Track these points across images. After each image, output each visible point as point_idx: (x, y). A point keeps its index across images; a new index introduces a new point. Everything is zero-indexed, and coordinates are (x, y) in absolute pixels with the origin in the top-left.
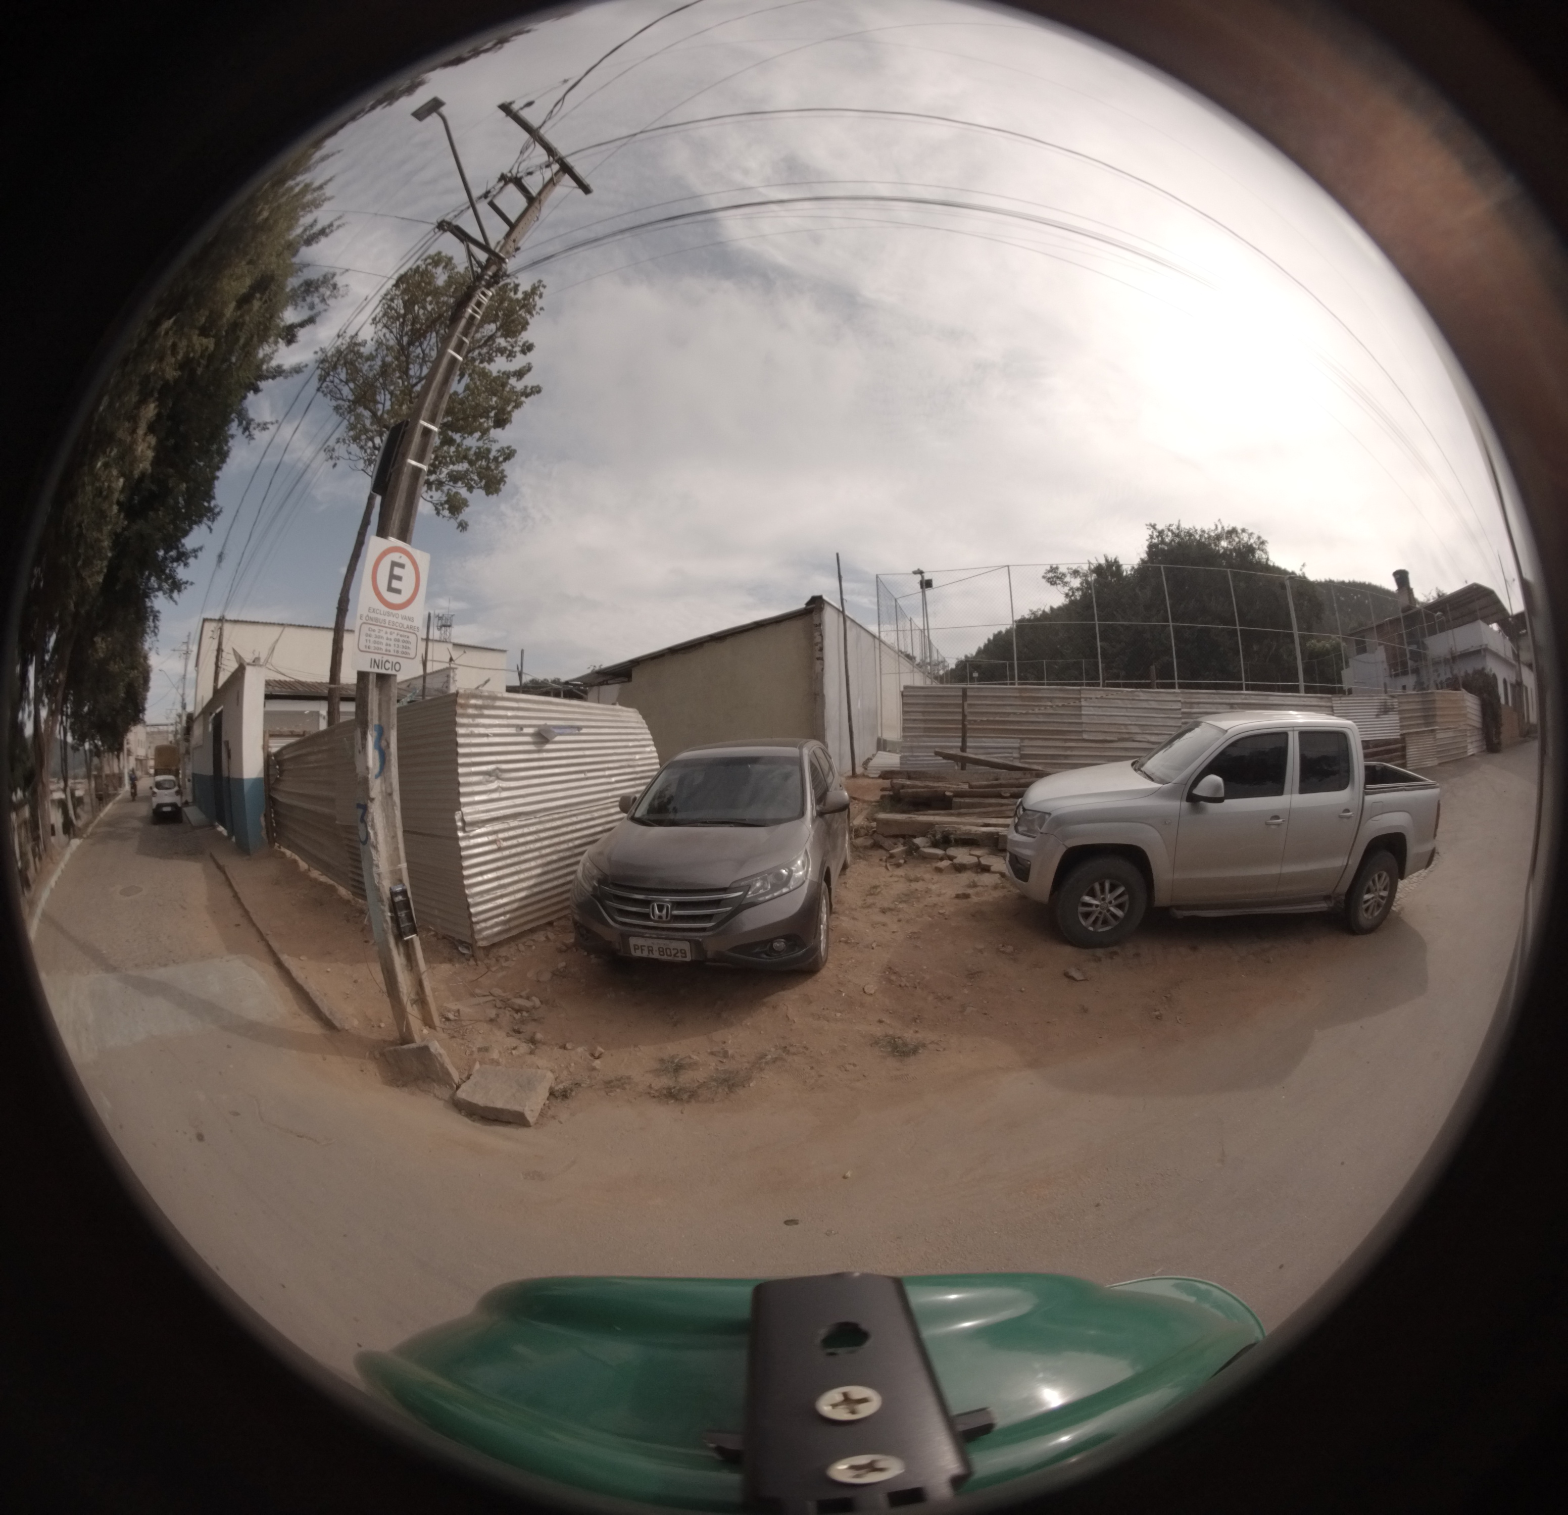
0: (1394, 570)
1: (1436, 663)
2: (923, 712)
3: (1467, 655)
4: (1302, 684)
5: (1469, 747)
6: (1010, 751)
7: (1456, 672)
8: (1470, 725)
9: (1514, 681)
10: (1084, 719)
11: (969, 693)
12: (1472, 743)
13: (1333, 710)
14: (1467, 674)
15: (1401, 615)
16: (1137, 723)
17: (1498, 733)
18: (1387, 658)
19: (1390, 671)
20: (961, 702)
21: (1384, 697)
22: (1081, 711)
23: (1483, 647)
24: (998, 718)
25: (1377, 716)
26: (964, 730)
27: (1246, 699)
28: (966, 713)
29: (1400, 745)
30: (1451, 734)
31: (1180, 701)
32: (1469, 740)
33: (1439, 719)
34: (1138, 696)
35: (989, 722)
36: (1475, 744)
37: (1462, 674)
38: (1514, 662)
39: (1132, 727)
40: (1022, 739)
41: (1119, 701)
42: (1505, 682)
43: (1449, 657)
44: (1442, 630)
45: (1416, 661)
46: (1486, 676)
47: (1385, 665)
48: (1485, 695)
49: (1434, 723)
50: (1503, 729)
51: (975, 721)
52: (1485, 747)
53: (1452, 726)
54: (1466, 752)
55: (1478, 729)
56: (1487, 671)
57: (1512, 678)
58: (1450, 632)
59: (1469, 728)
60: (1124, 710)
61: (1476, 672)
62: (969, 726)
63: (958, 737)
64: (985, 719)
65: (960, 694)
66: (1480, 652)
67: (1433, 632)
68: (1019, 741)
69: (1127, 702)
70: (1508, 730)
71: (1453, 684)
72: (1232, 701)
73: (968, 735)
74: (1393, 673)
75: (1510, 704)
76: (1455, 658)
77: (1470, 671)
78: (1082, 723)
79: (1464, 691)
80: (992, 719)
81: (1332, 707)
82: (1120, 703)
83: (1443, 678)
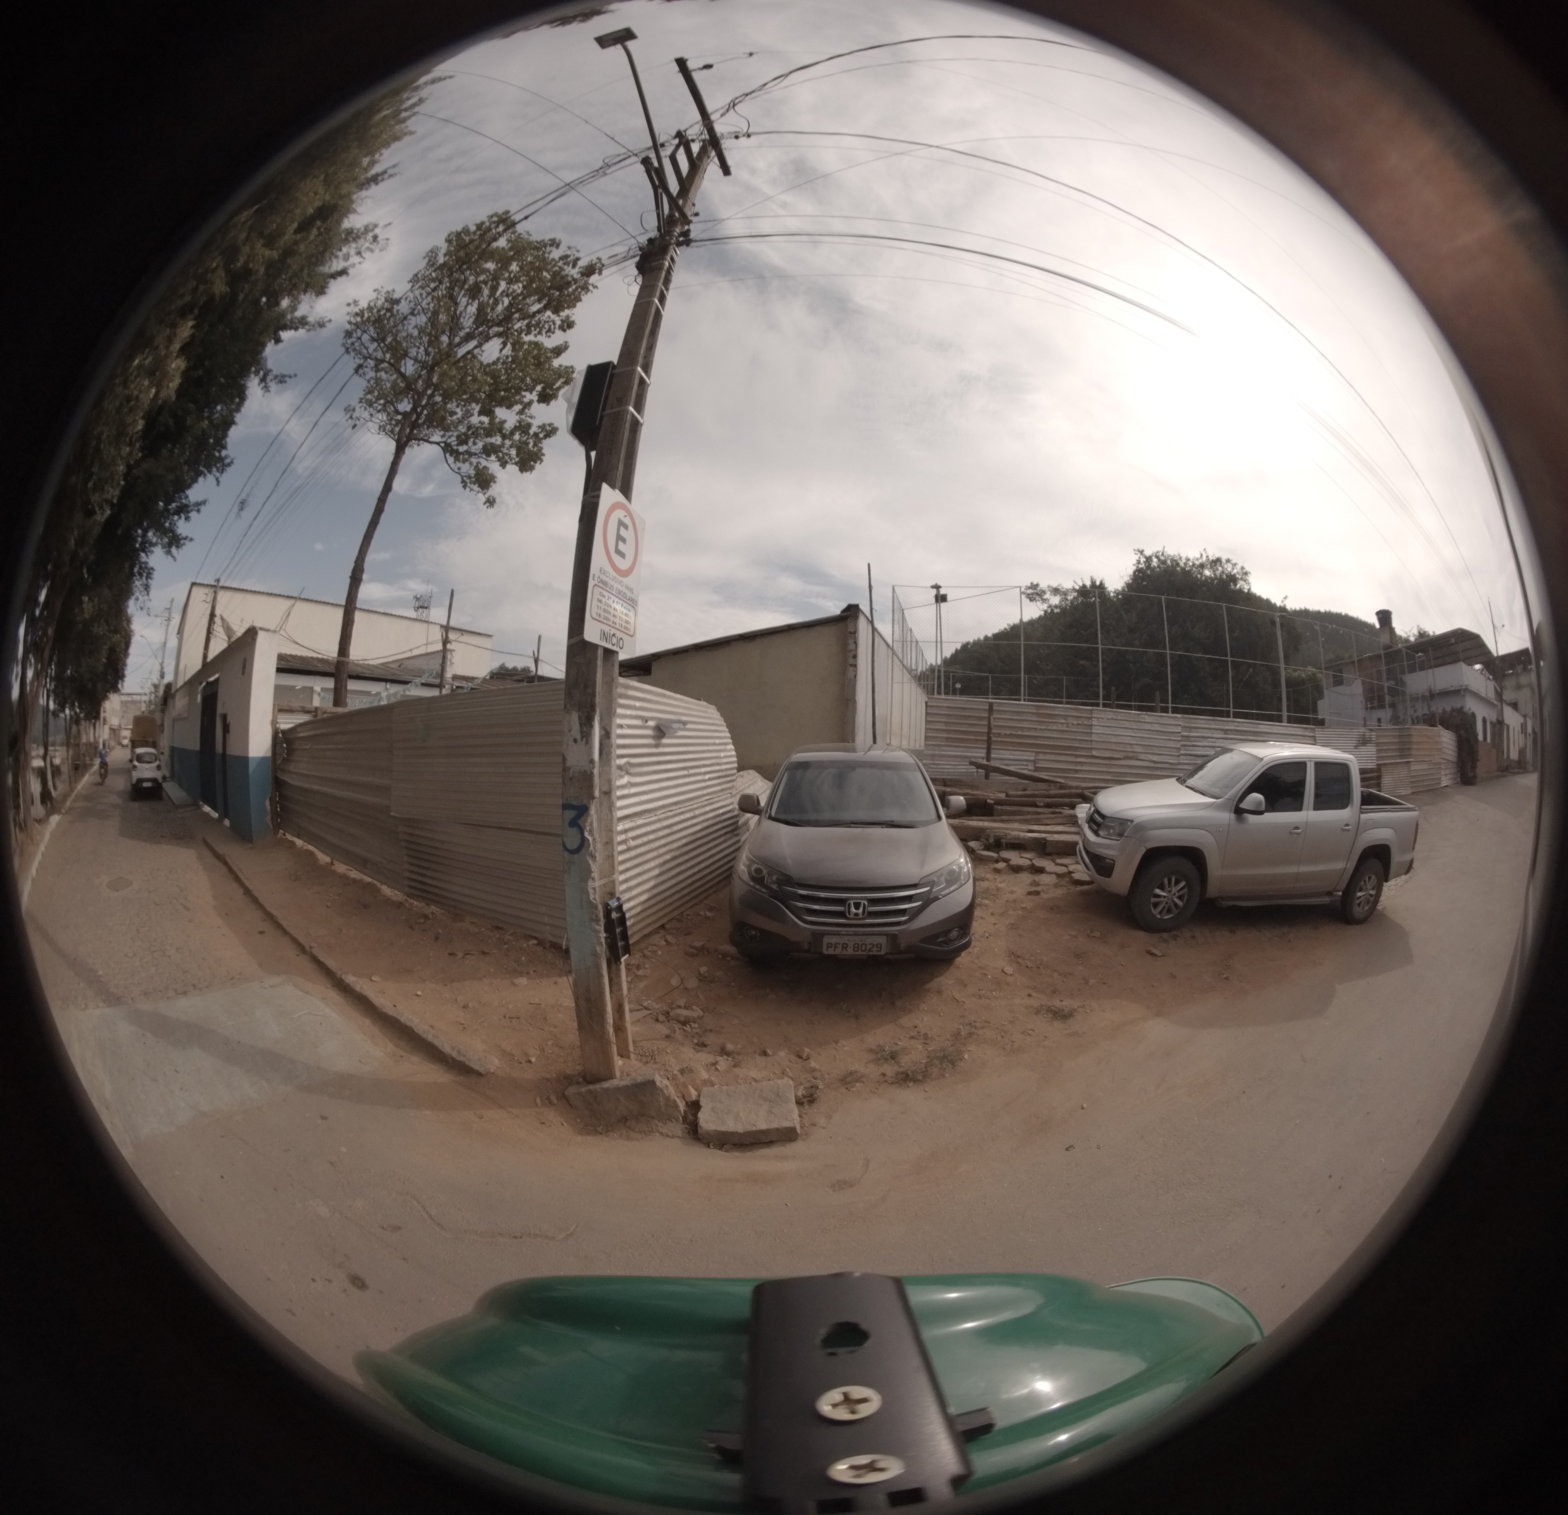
0: (1378, 610)
1: (1414, 699)
2: (946, 723)
3: (1446, 694)
4: (1285, 713)
5: (1442, 779)
6: (1025, 763)
7: (1433, 708)
8: (1445, 759)
9: (1494, 719)
10: (1094, 738)
11: (995, 708)
12: (1446, 775)
13: (1315, 740)
14: (1444, 711)
15: (1382, 652)
16: (1141, 743)
17: (1474, 768)
18: (1364, 691)
19: (1367, 705)
20: (987, 715)
21: (1363, 730)
22: (1091, 729)
23: (1463, 687)
24: (1020, 733)
25: (1356, 747)
26: (989, 743)
27: (1238, 726)
28: (992, 726)
29: (1375, 774)
30: (1425, 766)
31: (1180, 725)
32: (1443, 772)
33: (1414, 753)
34: (1144, 719)
35: (1011, 735)
36: (1449, 777)
37: (1440, 711)
38: (1495, 702)
39: (1136, 746)
40: (1037, 753)
41: (1126, 722)
42: (1484, 720)
43: (1427, 694)
44: (1422, 669)
45: (1393, 696)
46: (1465, 714)
47: (1362, 698)
48: (1462, 732)
49: (1410, 756)
50: (1478, 763)
51: (999, 734)
52: (1459, 779)
53: (1427, 759)
54: (1439, 783)
55: (1453, 762)
56: (1466, 709)
57: (1492, 716)
58: (1430, 671)
59: (1443, 761)
60: (1130, 731)
61: (1453, 710)
62: (994, 739)
63: (983, 748)
64: (1008, 732)
65: (987, 707)
66: (1460, 692)
67: (1412, 670)
68: (1034, 754)
69: (1133, 723)
70: (1484, 765)
71: (1430, 720)
72: (1227, 727)
73: (993, 747)
74: (1369, 706)
75: (1489, 740)
76: (1433, 696)
77: (1448, 709)
78: (1092, 741)
79: (1440, 727)
80: (1014, 733)
81: (1314, 737)
82: (1127, 724)
83: (1420, 713)
